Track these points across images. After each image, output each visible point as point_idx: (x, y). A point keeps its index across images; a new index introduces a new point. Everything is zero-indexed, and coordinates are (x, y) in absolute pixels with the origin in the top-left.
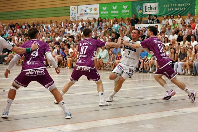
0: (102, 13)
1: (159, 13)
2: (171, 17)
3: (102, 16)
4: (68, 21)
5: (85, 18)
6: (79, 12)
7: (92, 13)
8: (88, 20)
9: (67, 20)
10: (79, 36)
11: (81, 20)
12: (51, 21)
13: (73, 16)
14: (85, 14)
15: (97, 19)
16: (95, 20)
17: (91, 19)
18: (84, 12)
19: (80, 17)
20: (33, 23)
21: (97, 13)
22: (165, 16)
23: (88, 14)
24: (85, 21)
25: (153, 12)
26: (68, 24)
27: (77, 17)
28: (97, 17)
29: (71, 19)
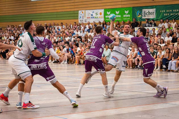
0: (106, 17)
1: (156, 18)
2: (167, 21)
3: (106, 19)
4: (77, 23)
5: (92, 21)
6: (87, 16)
7: (98, 17)
8: (94, 23)
9: (75, 23)
10: (86, 37)
11: (88, 23)
12: (62, 23)
13: (81, 19)
14: (91, 18)
15: (102, 22)
16: (100, 23)
17: (97, 22)
18: (91, 16)
19: (87, 21)
20: (46, 24)
21: (102, 17)
22: (161, 20)
23: (94, 18)
24: (91, 24)
25: (151, 17)
26: (76, 26)
27: (85, 20)
28: (102, 20)
29: (79, 22)
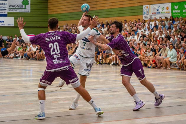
0: (174, 12)
3: (174, 15)
4: (141, 20)
5: (158, 17)
6: (152, 11)
7: (164, 13)
8: (160, 18)
9: (139, 19)
12: (126, 20)
13: (146, 15)
14: (157, 13)
15: (169, 18)
16: (167, 18)
17: (163, 18)
18: (156, 11)
19: (152, 16)
20: (107, 22)
21: (169, 12)
23: (160, 13)
26: (140, 23)
27: (150, 16)
28: (169, 16)
29: (144, 18)
